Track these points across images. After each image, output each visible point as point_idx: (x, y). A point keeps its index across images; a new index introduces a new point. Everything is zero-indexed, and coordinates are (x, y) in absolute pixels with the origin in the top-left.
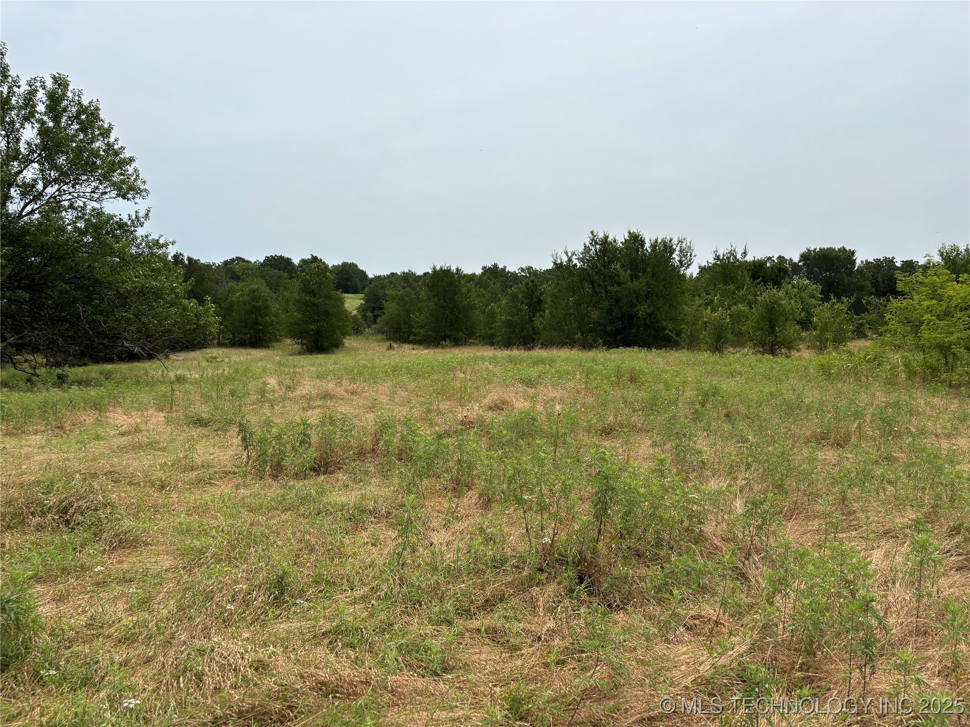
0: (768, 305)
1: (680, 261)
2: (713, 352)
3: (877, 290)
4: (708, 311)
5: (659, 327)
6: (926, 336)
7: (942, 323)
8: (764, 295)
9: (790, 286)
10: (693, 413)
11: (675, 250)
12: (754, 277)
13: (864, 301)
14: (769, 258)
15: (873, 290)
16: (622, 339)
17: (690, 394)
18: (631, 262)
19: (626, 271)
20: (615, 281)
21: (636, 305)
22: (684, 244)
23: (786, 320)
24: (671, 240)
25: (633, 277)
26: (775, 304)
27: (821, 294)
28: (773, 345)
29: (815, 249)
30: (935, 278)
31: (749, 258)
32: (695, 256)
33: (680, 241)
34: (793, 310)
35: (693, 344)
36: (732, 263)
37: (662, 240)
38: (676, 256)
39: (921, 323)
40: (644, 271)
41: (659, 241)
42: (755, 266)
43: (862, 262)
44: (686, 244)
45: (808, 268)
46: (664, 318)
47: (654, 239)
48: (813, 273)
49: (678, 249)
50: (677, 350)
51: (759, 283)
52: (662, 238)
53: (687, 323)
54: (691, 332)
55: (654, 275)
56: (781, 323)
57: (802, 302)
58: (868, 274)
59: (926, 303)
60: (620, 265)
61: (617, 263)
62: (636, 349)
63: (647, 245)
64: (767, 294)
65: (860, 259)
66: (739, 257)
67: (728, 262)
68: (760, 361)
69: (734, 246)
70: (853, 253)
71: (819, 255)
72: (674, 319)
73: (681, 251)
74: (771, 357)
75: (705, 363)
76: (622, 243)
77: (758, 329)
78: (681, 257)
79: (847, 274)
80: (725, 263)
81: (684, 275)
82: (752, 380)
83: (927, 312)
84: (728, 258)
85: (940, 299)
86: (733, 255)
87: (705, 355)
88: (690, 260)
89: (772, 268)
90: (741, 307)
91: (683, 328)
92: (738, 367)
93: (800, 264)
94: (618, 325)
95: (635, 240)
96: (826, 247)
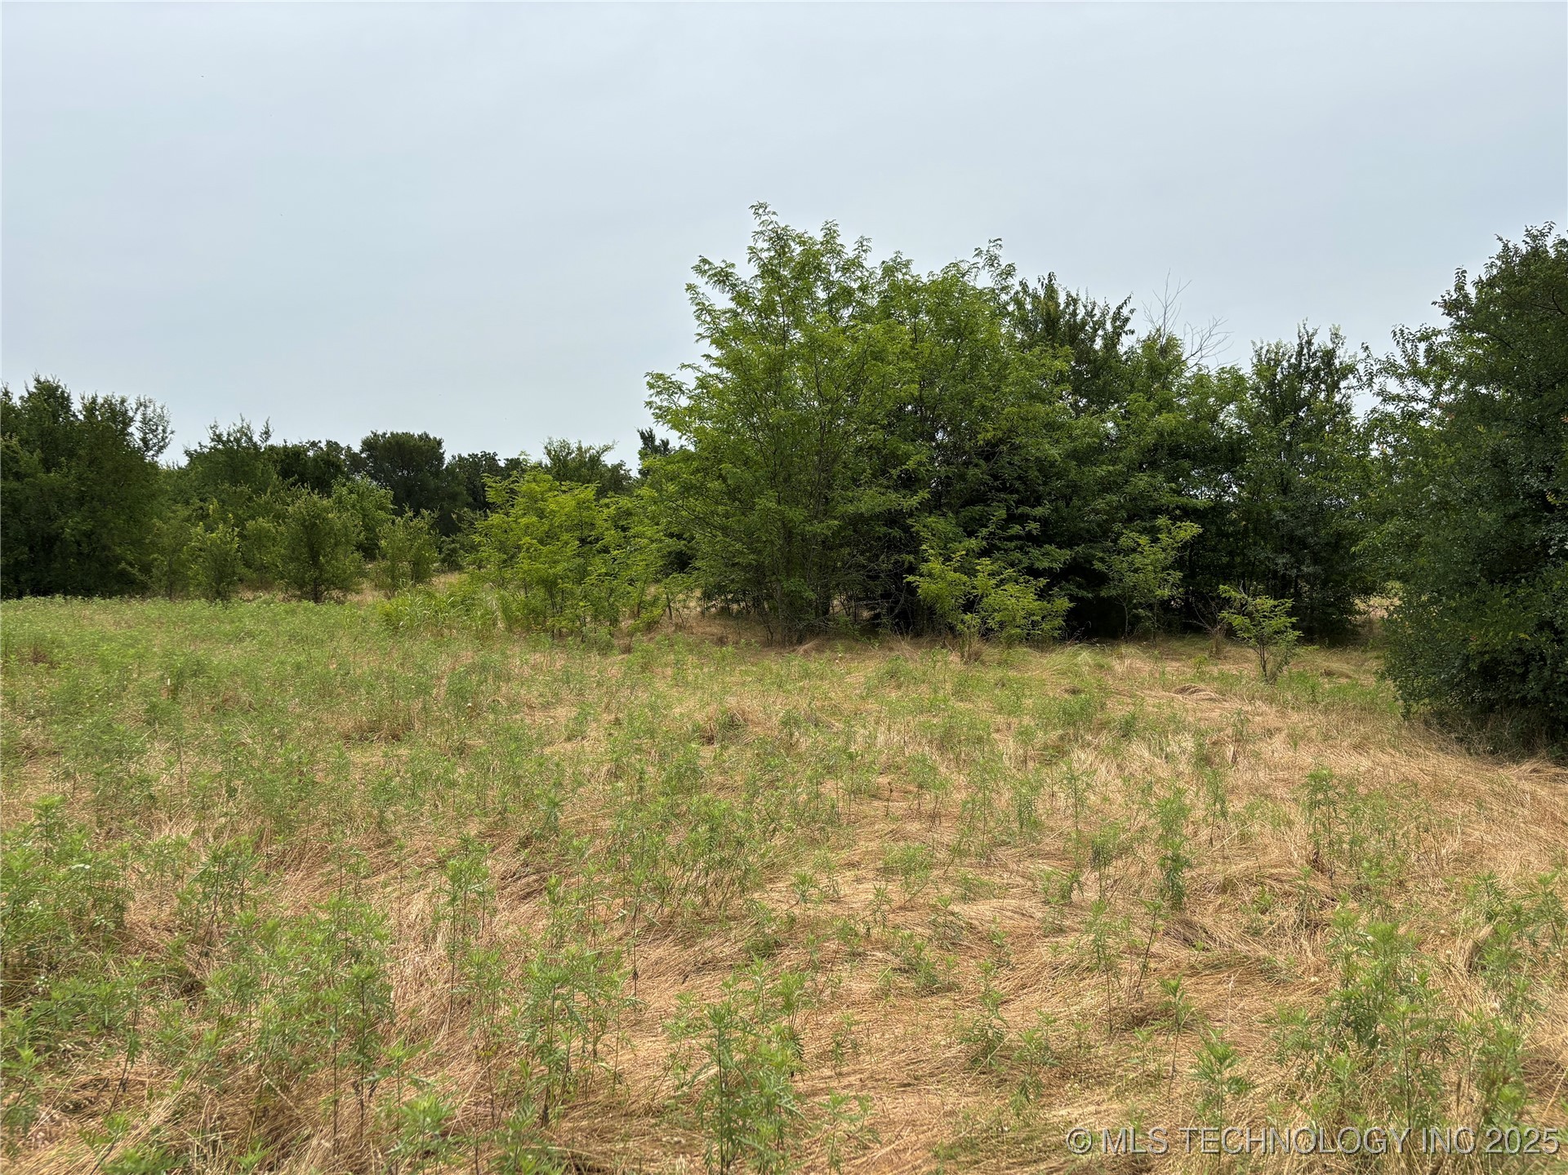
0: (305, 521)
1: (144, 440)
2: (211, 599)
3: (475, 499)
4: (200, 529)
5: (107, 557)
6: (526, 567)
7: (545, 549)
8: (299, 503)
9: (344, 491)
10: (147, 711)
11: (132, 420)
12: (285, 474)
13: (454, 516)
14: (314, 444)
15: (471, 500)
16: (33, 580)
17: (151, 676)
18: (41, 435)
19: (32, 453)
20: (10, 470)
21: (57, 517)
22: (149, 411)
23: (336, 545)
24: (123, 402)
25: (48, 465)
26: (316, 518)
27: (392, 503)
28: (317, 585)
29: (385, 434)
30: (533, 485)
31: (276, 441)
32: (172, 432)
33: (141, 404)
34: (346, 528)
35: (174, 586)
36: (244, 448)
37: (106, 400)
38: (135, 431)
39: (519, 548)
40: (71, 454)
41: (100, 401)
42: (287, 456)
43: (454, 457)
44: (154, 411)
45: (375, 462)
46: (117, 540)
47: (89, 396)
48: (383, 471)
49: (138, 417)
50: (144, 598)
51: (294, 484)
52: (104, 395)
53: (162, 551)
54: (170, 566)
55: (92, 462)
56: (328, 550)
57: (365, 516)
58: (462, 476)
59: (524, 521)
60: (20, 441)
61: (11, 437)
62: (59, 598)
63: (76, 406)
64: (304, 501)
65: (449, 453)
66: (256, 438)
67: (239, 446)
68: (293, 612)
69: (247, 421)
70: (439, 443)
71: (390, 443)
72: (137, 543)
73: (145, 421)
74: (312, 604)
75: (193, 619)
76: (22, 398)
77: (292, 560)
78: (145, 434)
79: (432, 474)
80: (232, 447)
81: (154, 465)
82: (270, 644)
83: (526, 534)
84: (238, 441)
85: (541, 515)
86: (246, 435)
87: (198, 607)
88: (163, 439)
89: (315, 459)
90: (263, 523)
91: (156, 559)
92: (249, 624)
93: (363, 455)
94: (22, 553)
95: (50, 397)
96: (400, 432)
